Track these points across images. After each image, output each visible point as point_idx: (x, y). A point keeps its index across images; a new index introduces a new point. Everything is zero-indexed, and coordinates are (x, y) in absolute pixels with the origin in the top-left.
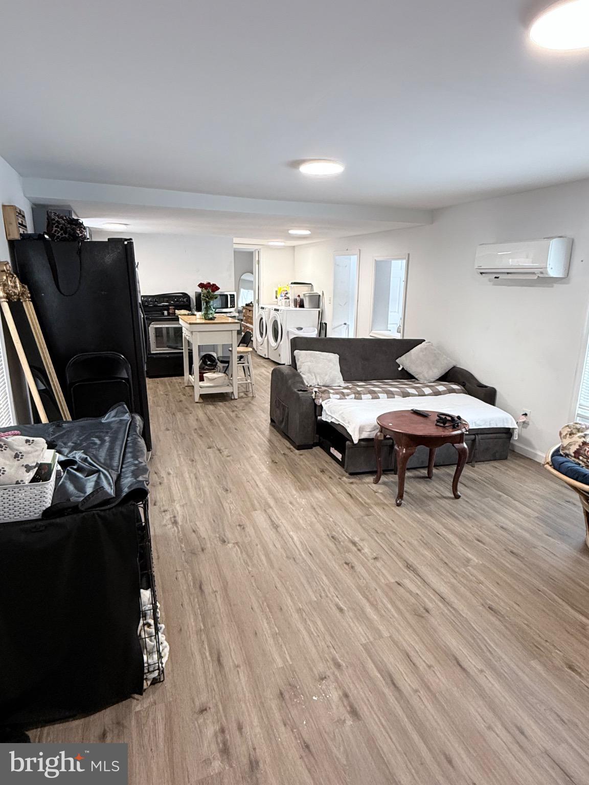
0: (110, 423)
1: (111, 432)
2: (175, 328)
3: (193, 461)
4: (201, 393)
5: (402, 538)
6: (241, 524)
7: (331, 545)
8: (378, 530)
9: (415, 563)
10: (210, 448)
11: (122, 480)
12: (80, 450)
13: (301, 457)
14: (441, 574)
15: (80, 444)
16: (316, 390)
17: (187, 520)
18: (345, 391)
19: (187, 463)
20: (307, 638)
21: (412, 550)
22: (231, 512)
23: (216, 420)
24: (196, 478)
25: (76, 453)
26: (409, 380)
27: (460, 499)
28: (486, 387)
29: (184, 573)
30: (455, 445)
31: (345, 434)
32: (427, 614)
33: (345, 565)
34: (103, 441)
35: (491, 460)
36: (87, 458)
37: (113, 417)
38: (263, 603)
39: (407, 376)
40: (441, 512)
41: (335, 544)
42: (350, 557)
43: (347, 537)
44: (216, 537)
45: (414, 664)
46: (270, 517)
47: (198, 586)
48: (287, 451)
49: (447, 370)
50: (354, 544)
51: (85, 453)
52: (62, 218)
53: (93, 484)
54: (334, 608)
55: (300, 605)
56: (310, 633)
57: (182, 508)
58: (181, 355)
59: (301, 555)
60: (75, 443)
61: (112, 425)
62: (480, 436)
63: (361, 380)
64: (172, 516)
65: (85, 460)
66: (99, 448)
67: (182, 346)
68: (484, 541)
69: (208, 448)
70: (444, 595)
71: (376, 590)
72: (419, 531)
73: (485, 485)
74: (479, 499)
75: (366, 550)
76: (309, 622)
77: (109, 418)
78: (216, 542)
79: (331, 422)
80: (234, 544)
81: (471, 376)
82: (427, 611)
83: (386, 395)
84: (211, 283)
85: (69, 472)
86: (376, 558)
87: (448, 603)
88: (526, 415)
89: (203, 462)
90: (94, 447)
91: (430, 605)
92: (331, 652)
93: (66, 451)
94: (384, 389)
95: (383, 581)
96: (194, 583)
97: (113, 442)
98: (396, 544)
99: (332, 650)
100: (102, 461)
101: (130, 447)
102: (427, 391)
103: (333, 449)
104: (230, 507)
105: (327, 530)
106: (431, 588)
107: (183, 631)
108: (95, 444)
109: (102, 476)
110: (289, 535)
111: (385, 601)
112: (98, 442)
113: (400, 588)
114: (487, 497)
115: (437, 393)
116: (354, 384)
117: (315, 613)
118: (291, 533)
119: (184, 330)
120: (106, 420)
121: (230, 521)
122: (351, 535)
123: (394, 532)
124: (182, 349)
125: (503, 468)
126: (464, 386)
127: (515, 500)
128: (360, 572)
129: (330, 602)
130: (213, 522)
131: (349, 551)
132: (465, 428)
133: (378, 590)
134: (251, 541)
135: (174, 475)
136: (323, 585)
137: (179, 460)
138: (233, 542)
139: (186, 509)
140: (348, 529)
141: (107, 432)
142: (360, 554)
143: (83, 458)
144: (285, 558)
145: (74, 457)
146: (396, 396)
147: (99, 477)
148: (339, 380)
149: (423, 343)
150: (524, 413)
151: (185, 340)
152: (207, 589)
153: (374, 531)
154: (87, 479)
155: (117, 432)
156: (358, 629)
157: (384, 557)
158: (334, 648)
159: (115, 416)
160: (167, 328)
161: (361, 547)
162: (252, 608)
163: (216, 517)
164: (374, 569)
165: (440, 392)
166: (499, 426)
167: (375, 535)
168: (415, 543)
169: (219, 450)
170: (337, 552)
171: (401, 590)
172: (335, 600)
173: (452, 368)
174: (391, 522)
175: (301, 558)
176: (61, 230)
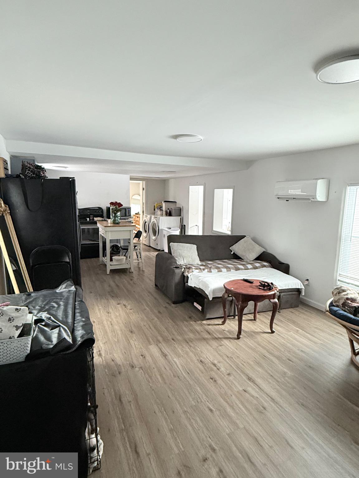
0: (62, 292)
1: (64, 299)
2: (93, 229)
3: (109, 313)
4: (111, 269)
5: (243, 360)
6: (143, 354)
7: (200, 366)
8: (228, 355)
9: (253, 376)
10: (119, 304)
11: (75, 332)
12: (45, 311)
13: (176, 309)
14: (270, 383)
15: (44, 308)
16: (184, 266)
17: (108, 353)
18: (202, 267)
19: (105, 314)
20: (192, 432)
21: (251, 368)
22: (135, 347)
23: (121, 286)
24: (111, 324)
25: (42, 314)
26: (238, 260)
27: (275, 333)
28: (283, 264)
29: (108, 389)
30: (271, 300)
31: (203, 294)
32: (264, 411)
33: (210, 379)
34: (59, 305)
35: (290, 308)
36: (50, 317)
37: (64, 288)
38: (161, 408)
39: (236, 257)
40: (265, 342)
41: (203, 366)
42: (213, 374)
43: (210, 360)
44: (127, 364)
45: (261, 446)
46: (160, 349)
47: (118, 398)
48: (167, 305)
49: (260, 254)
50: (215, 365)
51: (49, 313)
52: (31, 165)
53: (56, 335)
54: (207, 410)
55: (185, 408)
56: (193, 428)
57: (104, 345)
58: (97, 245)
59: (182, 374)
60: (41, 307)
61: (64, 294)
62: (283, 294)
63: (210, 260)
64: (98, 350)
65: (50, 319)
66: (57, 310)
67: (99, 239)
68: (292, 360)
69: (118, 304)
70: (273, 397)
71: (232, 396)
72: (253, 355)
73: (288, 324)
74: (286, 333)
75: (222, 369)
76: (192, 420)
77: (62, 289)
78: (127, 367)
79: (195, 287)
80: (139, 368)
81: (274, 257)
82: (265, 408)
83: (225, 269)
84: (118, 202)
85: (39, 327)
86: (229, 374)
87: (277, 403)
88: (308, 280)
89: (115, 314)
90: (54, 309)
91: (266, 405)
92: (208, 441)
93: (35, 312)
94: (224, 266)
95: (235, 389)
96: (116, 397)
97: (66, 306)
98: (240, 364)
99: (209, 439)
100: (61, 319)
101: (78, 309)
102: (250, 266)
103: (196, 303)
104: (135, 344)
105: (197, 356)
106: (265, 393)
107: (110, 430)
108: (54, 307)
109: (62, 329)
110: (174, 361)
111: (238, 402)
112: (56, 305)
113: (246, 394)
114: (290, 332)
115: (255, 268)
116: (206, 263)
117: (195, 414)
118: (175, 359)
119: (100, 229)
120: (59, 290)
121: (135, 353)
122: (212, 359)
123: (238, 357)
124: (99, 241)
125: (297, 313)
126: (270, 263)
127: (307, 333)
128: (220, 384)
129: (204, 406)
130: (124, 353)
131: (212, 370)
132: (276, 290)
133: (233, 396)
134: (150, 366)
135: (97, 323)
136: (198, 393)
137: (100, 313)
138: (138, 367)
139: (106, 346)
140: (210, 355)
141: (61, 299)
142: (219, 372)
143: (48, 317)
144: (172, 377)
145: (41, 317)
146: (232, 270)
147: (60, 331)
148: (197, 261)
149: (245, 238)
150: (307, 279)
151: (100, 236)
152: (124, 400)
153: (226, 356)
154: (52, 332)
155: (67, 299)
156: (223, 423)
157: (234, 373)
158: (209, 437)
159: (65, 288)
160: (88, 229)
161: (219, 367)
162: (155, 412)
163: (127, 351)
164: (228, 382)
165: (257, 267)
166: (293, 287)
167: (226, 358)
168: (252, 363)
169: (125, 305)
170: (205, 371)
171: (247, 395)
172: (207, 404)
173: (263, 252)
174: (235, 350)
175: (182, 376)
176: (31, 172)
